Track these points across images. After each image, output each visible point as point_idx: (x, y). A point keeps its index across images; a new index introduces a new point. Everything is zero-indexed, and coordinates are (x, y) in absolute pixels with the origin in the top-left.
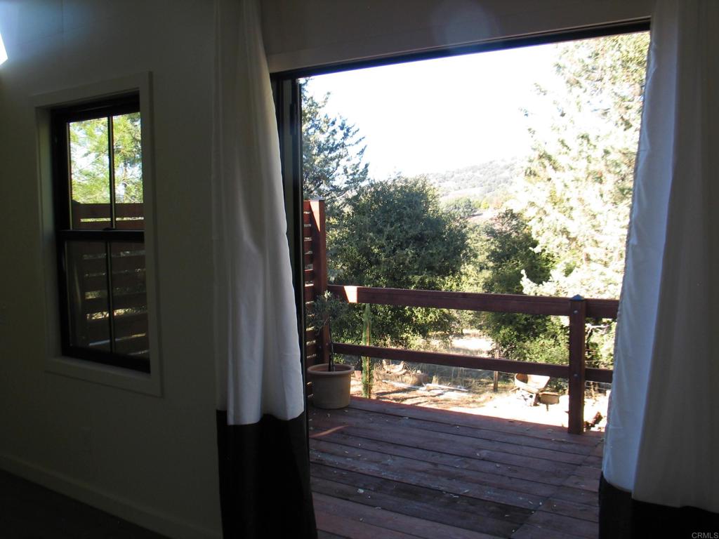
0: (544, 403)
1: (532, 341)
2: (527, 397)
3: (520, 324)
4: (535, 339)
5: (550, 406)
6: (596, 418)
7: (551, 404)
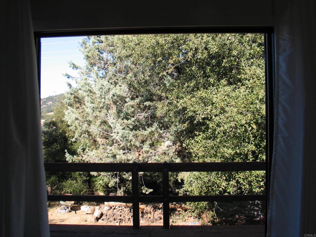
0: (74, 210)
1: (66, 182)
2: (66, 208)
3: (60, 174)
4: (67, 181)
5: (77, 211)
6: (101, 215)
7: (77, 210)
